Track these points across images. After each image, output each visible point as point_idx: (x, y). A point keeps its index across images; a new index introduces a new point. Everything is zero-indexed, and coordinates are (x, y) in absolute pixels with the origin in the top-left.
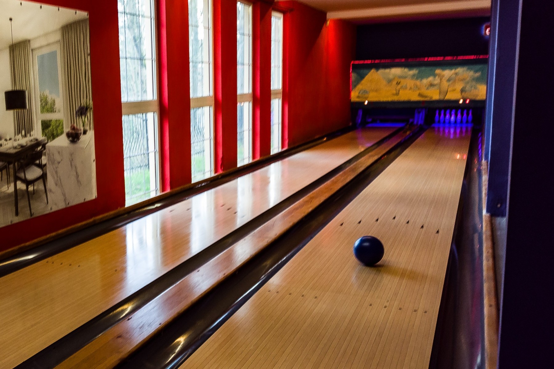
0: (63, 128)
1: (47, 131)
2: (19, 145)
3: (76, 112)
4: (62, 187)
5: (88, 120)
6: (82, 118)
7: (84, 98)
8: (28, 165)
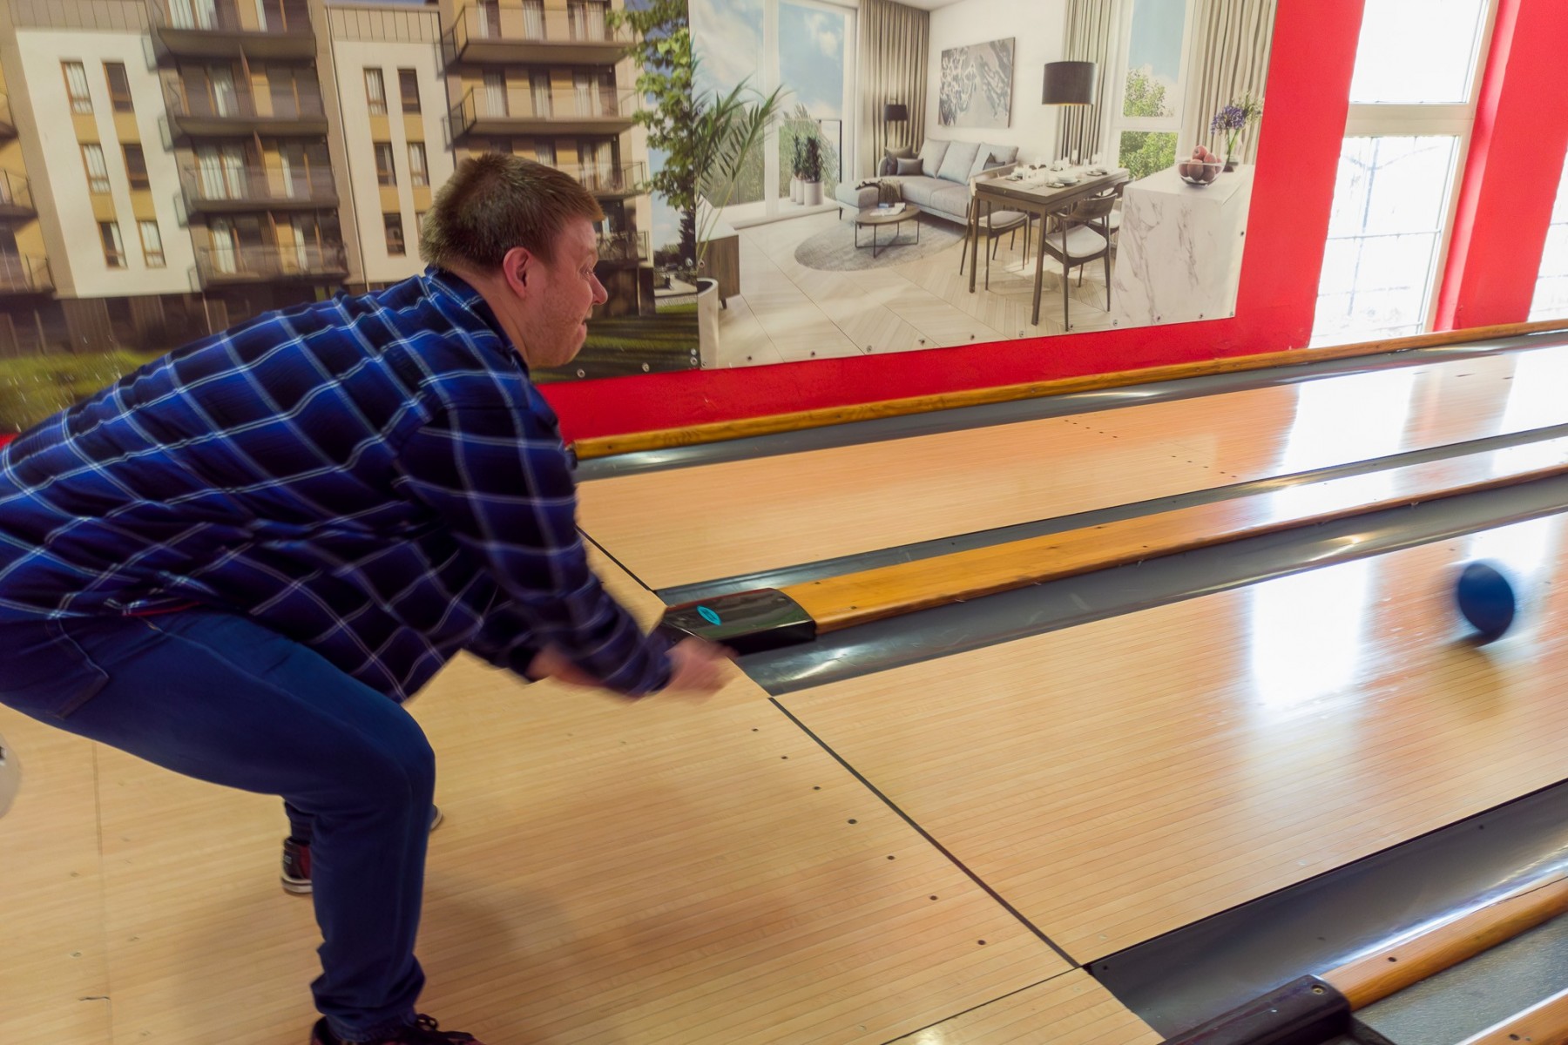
0: (1174, 153)
1: (1132, 157)
2: (1061, 181)
3: (1215, 119)
4: (1149, 281)
5: (1243, 140)
6: (1227, 133)
7: (1242, 87)
8: (1075, 224)
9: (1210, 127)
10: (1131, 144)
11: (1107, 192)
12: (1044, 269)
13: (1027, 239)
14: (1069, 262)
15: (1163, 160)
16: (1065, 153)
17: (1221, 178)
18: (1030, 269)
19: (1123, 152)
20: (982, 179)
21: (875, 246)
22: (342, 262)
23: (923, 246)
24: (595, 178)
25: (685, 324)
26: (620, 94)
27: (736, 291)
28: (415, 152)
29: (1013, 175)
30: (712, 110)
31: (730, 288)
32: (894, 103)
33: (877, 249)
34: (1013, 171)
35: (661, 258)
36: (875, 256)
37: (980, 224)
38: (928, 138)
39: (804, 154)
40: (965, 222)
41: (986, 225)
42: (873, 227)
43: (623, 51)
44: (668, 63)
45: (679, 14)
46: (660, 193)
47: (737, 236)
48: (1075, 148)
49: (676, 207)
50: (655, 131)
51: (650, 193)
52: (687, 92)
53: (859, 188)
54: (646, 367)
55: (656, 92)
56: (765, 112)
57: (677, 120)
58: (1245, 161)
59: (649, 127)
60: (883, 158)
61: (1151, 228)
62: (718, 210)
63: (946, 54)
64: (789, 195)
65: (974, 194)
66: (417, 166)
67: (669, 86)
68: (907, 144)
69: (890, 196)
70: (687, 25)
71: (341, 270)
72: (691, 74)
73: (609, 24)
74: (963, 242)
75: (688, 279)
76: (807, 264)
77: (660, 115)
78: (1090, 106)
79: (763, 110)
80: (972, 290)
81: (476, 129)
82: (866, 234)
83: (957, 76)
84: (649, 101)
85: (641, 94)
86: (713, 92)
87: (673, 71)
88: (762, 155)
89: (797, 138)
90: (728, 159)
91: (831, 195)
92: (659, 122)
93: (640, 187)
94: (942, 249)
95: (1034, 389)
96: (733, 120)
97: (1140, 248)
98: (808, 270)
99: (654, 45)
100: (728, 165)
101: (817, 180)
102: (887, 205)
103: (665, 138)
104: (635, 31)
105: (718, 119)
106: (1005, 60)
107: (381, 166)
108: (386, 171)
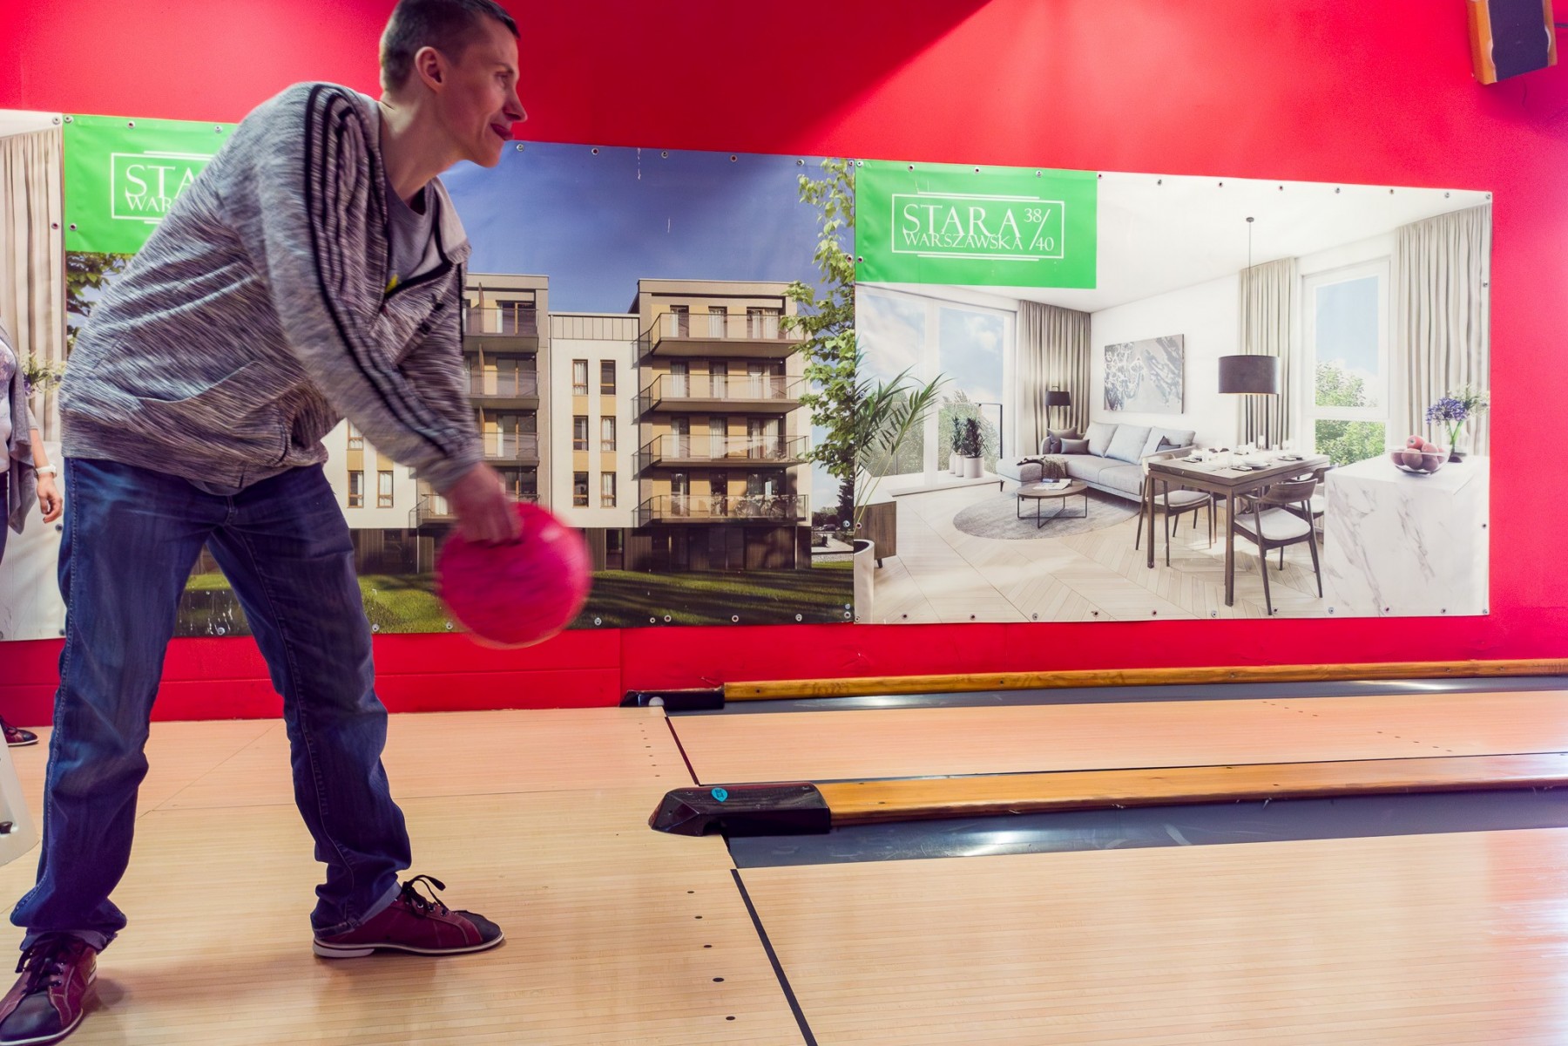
0: (1382, 442)
1: (1332, 444)
2: (1248, 465)
3: (1430, 410)
4: (1369, 569)
5: (1468, 431)
6: (1448, 424)
7: (1459, 380)
8: (1268, 507)
9: (1424, 418)
10: (1327, 433)
11: (1304, 477)
12: (1235, 550)
13: (1213, 519)
14: (1266, 544)
15: (1370, 448)
16: (1250, 437)
17: (1445, 468)
18: (1219, 548)
19: (1320, 440)
20: (1157, 460)
21: (1039, 518)
23: (1092, 519)
24: (761, 449)
25: (842, 580)
26: (789, 381)
27: (892, 552)
28: (607, 424)
29: (1190, 458)
30: (874, 394)
31: (885, 550)
32: (1056, 390)
33: (1042, 521)
34: (1190, 454)
35: (819, 519)
36: (1039, 527)
37: (1156, 502)
38: (1094, 422)
39: (964, 433)
40: (1139, 499)
41: (1163, 503)
42: (1037, 500)
43: (793, 348)
44: (835, 357)
45: (846, 319)
46: (822, 462)
47: (894, 504)
48: (1262, 434)
49: (836, 475)
50: (819, 411)
51: (812, 462)
52: (851, 380)
53: (1021, 464)
54: (799, 617)
55: (821, 380)
56: (924, 398)
57: (840, 403)
58: (1476, 452)
59: (814, 408)
60: (1046, 438)
61: (1364, 515)
62: (877, 478)
63: (1109, 349)
64: (948, 468)
65: (1147, 474)
66: (608, 436)
67: (834, 375)
68: (1070, 426)
69: (1054, 472)
70: (853, 328)
72: (856, 365)
73: (783, 326)
74: (1138, 517)
75: (845, 539)
76: (966, 531)
77: (825, 398)
78: (1275, 396)
79: (922, 394)
80: (1151, 565)
81: (660, 407)
82: (1029, 507)
83: (1123, 367)
84: (814, 387)
85: (808, 381)
86: (876, 380)
87: (838, 363)
88: (922, 432)
89: (957, 419)
90: (888, 436)
91: (991, 469)
92: (823, 404)
93: (802, 457)
94: (1114, 523)
95: (1233, 674)
96: (893, 403)
97: (1353, 535)
98: (968, 537)
99: (823, 342)
100: (888, 441)
101: (977, 456)
102: (1051, 480)
103: (828, 417)
104: (806, 332)
105: (879, 401)
106: (1174, 354)
107: (577, 435)
108: (581, 438)
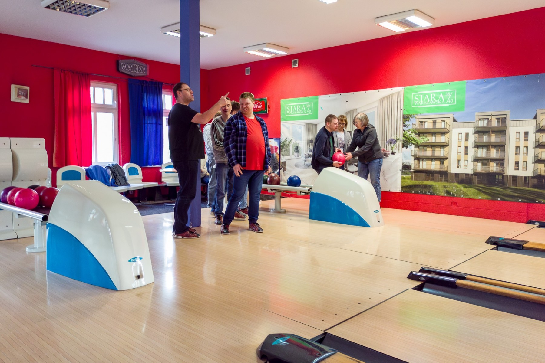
22: (503, 171)
28: (525, 148)
66: (525, 152)
71: (503, 172)
107: (516, 151)
108: (517, 152)
